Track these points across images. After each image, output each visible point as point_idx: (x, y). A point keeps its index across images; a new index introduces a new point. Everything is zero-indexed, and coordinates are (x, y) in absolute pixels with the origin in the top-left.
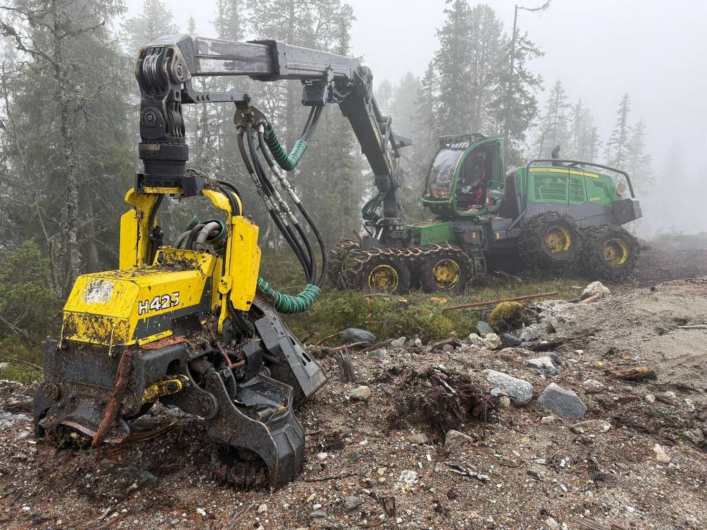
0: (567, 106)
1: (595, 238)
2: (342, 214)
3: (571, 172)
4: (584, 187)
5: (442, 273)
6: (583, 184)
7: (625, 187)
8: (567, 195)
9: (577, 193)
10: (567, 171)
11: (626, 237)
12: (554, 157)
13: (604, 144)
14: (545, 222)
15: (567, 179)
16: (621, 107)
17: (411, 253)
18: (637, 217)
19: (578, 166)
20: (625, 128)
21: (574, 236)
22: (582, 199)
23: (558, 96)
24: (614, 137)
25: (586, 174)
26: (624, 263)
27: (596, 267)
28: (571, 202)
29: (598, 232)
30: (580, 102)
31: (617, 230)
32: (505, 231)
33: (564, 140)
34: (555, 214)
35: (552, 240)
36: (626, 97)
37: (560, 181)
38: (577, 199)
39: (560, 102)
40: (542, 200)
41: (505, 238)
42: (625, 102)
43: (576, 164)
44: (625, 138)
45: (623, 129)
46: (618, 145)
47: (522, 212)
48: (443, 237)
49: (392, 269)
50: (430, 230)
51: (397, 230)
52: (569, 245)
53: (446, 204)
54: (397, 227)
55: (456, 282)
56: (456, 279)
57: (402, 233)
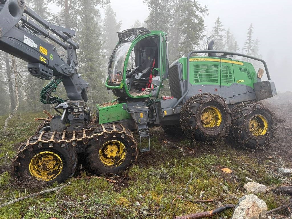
0: (223, 30)
1: (242, 114)
3: (222, 61)
4: (232, 72)
5: (112, 151)
6: (232, 70)
7: (263, 71)
8: (219, 79)
9: (227, 77)
10: (219, 60)
11: (266, 113)
12: (209, 49)
13: (241, 49)
14: (200, 103)
15: (220, 66)
16: (249, 31)
17: (74, 139)
18: (273, 95)
19: (228, 56)
20: (251, 41)
21: (224, 114)
22: (231, 82)
23: (218, 25)
24: (246, 46)
25: (233, 62)
26: (265, 135)
27: (243, 139)
28: (223, 84)
29: (244, 110)
30: (229, 29)
31: (259, 107)
32: (171, 109)
33: (222, 47)
34: (208, 96)
35: (207, 117)
36: (251, 26)
37: (214, 68)
38: (227, 81)
39: (219, 28)
40: (200, 83)
41: (172, 114)
42: (251, 28)
43: (226, 55)
44: (251, 46)
45: (250, 41)
46: (247, 49)
47: (184, 93)
48: (119, 115)
49: (55, 154)
50: (107, 111)
51: (76, 112)
52: (220, 122)
53: (119, 89)
54: (75, 109)
55: (123, 159)
56: (123, 156)
57: (78, 115)
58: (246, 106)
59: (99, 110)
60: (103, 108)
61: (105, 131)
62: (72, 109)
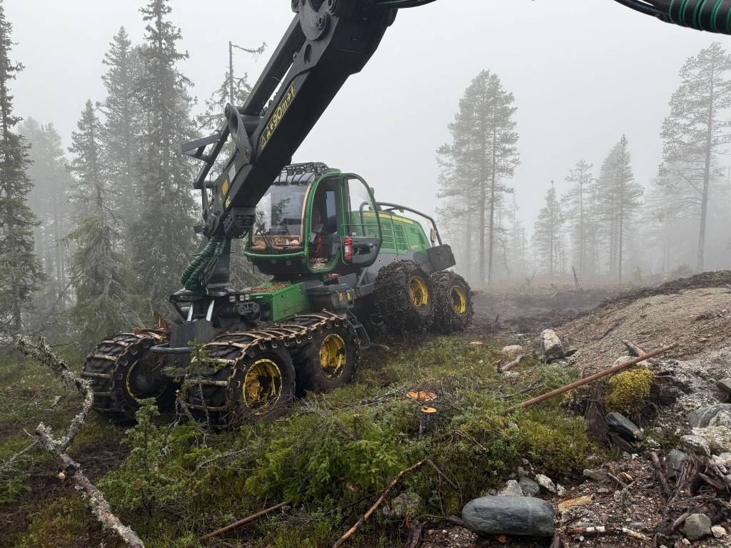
4: (405, 234)
6: (404, 230)
8: (394, 243)
9: (401, 240)
10: (389, 216)
15: (392, 225)
17: (296, 333)
22: (406, 248)
25: (403, 220)
28: (399, 251)
37: (385, 227)
38: (402, 247)
43: (395, 209)
49: (273, 363)
50: (283, 296)
51: (242, 302)
52: (426, 298)
53: (300, 257)
54: (241, 296)
55: (342, 366)
56: (340, 362)
57: (250, 305)
58: (442, 276)
59: (271, 296)
60: (278, 292)
61: (326, 318)
62: (237, 296)
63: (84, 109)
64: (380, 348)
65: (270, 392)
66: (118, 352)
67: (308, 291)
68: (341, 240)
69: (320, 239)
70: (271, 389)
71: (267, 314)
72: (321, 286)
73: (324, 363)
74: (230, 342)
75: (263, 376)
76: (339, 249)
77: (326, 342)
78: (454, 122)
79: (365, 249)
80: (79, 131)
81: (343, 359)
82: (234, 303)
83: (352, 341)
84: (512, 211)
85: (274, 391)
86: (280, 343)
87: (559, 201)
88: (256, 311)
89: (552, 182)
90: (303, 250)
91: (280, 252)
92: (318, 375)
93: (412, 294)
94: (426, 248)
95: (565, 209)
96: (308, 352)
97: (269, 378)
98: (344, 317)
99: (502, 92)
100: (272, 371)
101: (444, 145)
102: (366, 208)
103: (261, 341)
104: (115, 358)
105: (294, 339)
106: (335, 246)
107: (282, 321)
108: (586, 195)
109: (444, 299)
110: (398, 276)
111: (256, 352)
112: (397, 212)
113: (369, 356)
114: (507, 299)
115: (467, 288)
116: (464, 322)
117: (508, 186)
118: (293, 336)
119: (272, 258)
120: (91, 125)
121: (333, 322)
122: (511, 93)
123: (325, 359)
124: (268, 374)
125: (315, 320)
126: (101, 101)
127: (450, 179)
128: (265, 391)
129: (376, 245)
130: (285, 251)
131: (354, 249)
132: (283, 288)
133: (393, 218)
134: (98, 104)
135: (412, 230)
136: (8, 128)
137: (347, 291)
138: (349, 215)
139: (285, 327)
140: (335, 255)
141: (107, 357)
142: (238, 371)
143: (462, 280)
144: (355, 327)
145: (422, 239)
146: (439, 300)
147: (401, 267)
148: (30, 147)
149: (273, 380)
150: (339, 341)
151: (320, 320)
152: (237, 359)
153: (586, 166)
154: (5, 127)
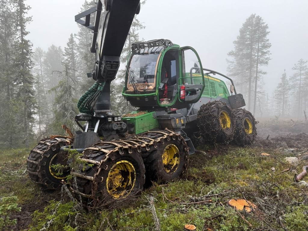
2: (26, 118)
4: (216, 87)
8: (209, 92)
9: (213, 91)
10: (207, 77)
14: (218, 108)
15: (208, 82)
17: (146, 143)
27: (243, 137)
38: (214, 94)
48: (151, 124)
49: (130, 163)
50: (142, 119)
51: (116, 122)
52: (230, 124)
53: (153, 96)
54: (116, 118)
55: (177, 165)
56: (175, 162)
57: (121, 124)
58: (238, 112)
59: (135, 119)
60: (139, 116)
61: (167, 134)
62: (113, 117)
63: (70, 37)
64: (200, 153)
65: (128, 182)
66: (44, 149)
67: (158, 117)
68: (179, 88)
69: (166, 87)
70: (129, 180)
71: (132, 130)
72: (166, 114)
73: (165, 162)
74: (100, 148)
75: (124, 171)
76: (177, 93)
77: (167, 149)
78: (237, 40)
79: (193, 92)
80: (67, 47)
81: (177, 160)
82: (111, 122)
83: (184, 149)
84: (261, 86)
85: (130, 182)
86: (135, 150)
87: (288, 80)
88: (124, 127)
89: (285, 70)
90: (155, 92)
91: (142, 93)
92: (160, 171)
93: (221, 121)
94: (227, 96)
95: (291, 83)
96: (154, 156)
97: (127, 173)
98: (179, 133)
99: (263, 23)
100: (129, 168)
101: (231, 51)
102: (194, 71)
103: (121, 148)
104: (42, 152)
105: (144, 147)
106: (175, 91)
107: (140, 135)
108: (303, 77)
109: (240, 125)
110: (212, 110)
111: (117, 156)
112: (211, 75)
113: (194, 158)
114: (265, 127)
115: (254, 119)
116: (252, 140)
117: (264, 71)
118: (144, 145)
119: (137, 97)
120: (72, 44)
121: (171, 137)
122: (267, 25)
123: (166, 159)
124: (127, 170)
125: (160, 135)
126: (76, 33)
127: (233, 69)
128: (125, 181)
129: (200, 89)
130: (145, 92)
131: (187, 92)
132: (143, 114)
133: (209, 78)
134: (75, 35)
135: (220, 85)
136: (23, 37)
137: (181, 118)
138: (184, 75)
139: (140, 139)
140: (175, 97)
141: (38, 151)
142: (102, 170)
143: (250, 114)
144: (185, 140)
145: (225, 91)
146: (237, 125)
147: (215, 105)
148: (32, 46)
149: (130, 174)
150: (175, 149)
151: (163, 135)
152: (102, 161)
153: (304, 62)
154: (22, 36)
